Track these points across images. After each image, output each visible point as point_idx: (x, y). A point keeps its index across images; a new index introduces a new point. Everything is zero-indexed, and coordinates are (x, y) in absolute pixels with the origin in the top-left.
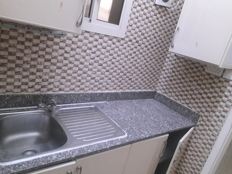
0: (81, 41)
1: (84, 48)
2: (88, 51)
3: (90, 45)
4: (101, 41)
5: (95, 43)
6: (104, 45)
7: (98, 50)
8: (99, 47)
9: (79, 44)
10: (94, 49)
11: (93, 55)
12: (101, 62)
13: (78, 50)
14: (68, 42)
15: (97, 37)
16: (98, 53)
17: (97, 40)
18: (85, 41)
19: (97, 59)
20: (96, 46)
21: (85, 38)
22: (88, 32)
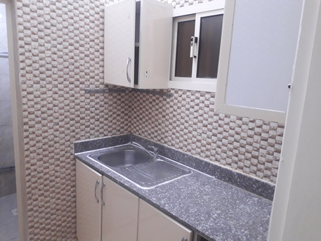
0: (184, 100)
1: (188, 106)
2: (191, 110)
3: (192, 104)
4: (202, 98)
5: (197, 101)
6: (207, 102)
7: (201, 108)
8: (201, 105)
9: (184, 102)
10: (196, 108)
11: (196, 114)
12: (205, 122)
13: (183, 109)
14: (176, 101)
15: (198, 95)
16: (201, 112)
17: (198, 98)
18: (188, 100)
19: (200, 118)
20: (198, 105)
21: (188, 97)
22: (189, 91)
